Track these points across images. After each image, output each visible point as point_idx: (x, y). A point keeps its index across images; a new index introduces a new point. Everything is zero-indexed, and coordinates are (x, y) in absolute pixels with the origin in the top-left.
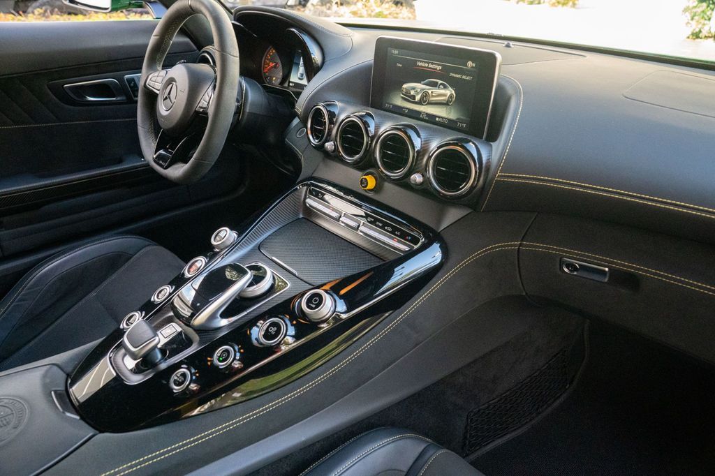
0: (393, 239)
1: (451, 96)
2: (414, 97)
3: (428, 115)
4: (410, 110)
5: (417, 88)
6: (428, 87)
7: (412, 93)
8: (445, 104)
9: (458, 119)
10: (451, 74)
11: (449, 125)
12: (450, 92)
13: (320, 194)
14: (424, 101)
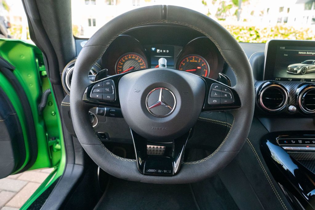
2: (296, 71)
3: (306, 79)
4: (293, 79)
5: (298, 66)
6: (305, 65)
13: (292, 141)
14: (303, 73)
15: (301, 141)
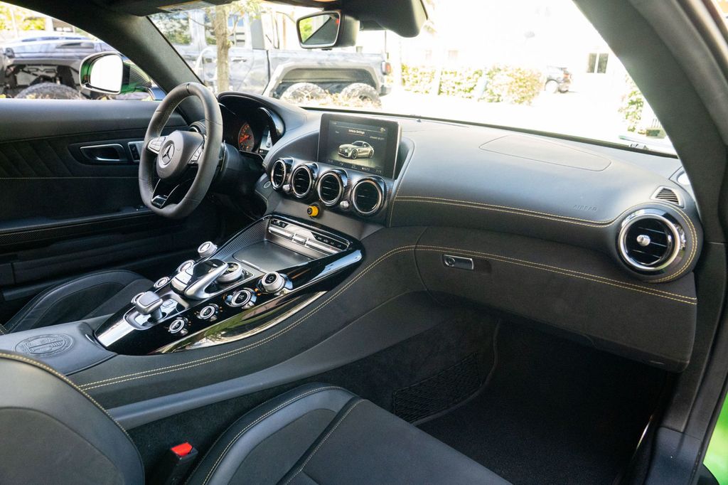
0: (329, 247)
1: (371, 152)
3: (357, 166)
4: (345, 163)
5: (349, 147)
6: (356, 147)
7: (346, 151)
8: (368, 158)
9: (376, 167)
10: (371, 137)
11: (371, 171)
12: (370, 149)
14: (354, 157)
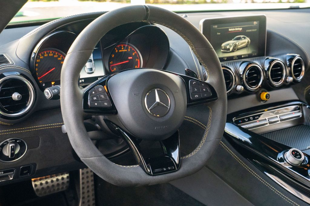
0: (292, 114)
1: (248, 42)
2: (229, 49)
3: (238, 56)
4: (227, 57)
5: (229, 44)
6: (235, 41)
7: (228, 47)
8: (246, 47)
9: (253, 52)
10: (247, 31)
11: (250, 56)
12: (248, 40)
13: (245, 119)
14: (235, 50)
15: (252, 118)
